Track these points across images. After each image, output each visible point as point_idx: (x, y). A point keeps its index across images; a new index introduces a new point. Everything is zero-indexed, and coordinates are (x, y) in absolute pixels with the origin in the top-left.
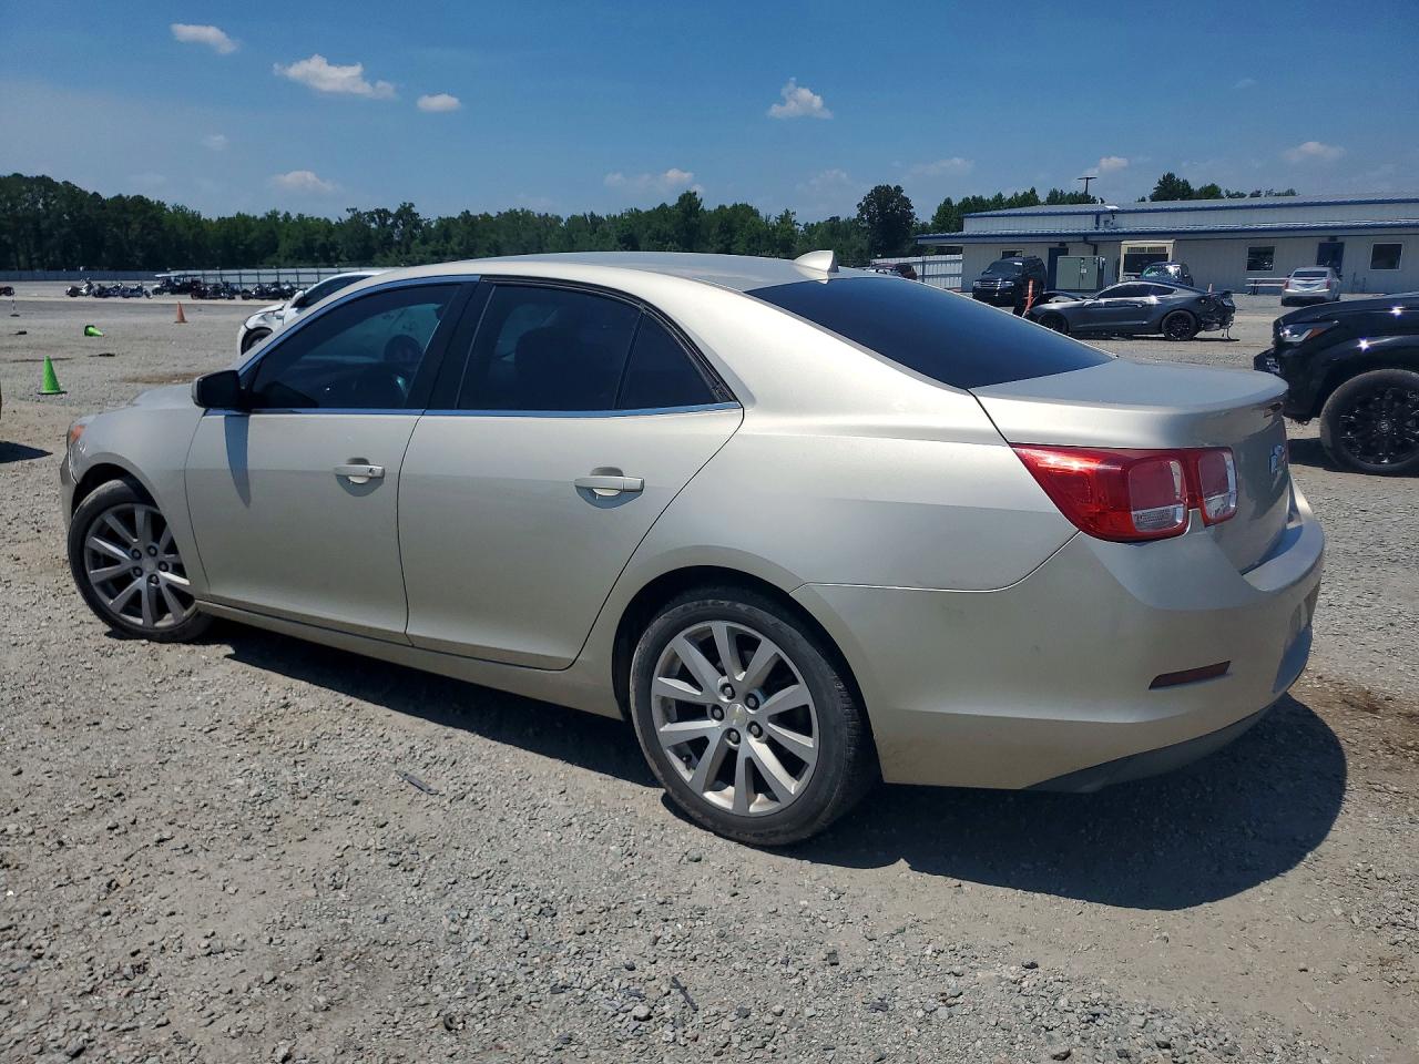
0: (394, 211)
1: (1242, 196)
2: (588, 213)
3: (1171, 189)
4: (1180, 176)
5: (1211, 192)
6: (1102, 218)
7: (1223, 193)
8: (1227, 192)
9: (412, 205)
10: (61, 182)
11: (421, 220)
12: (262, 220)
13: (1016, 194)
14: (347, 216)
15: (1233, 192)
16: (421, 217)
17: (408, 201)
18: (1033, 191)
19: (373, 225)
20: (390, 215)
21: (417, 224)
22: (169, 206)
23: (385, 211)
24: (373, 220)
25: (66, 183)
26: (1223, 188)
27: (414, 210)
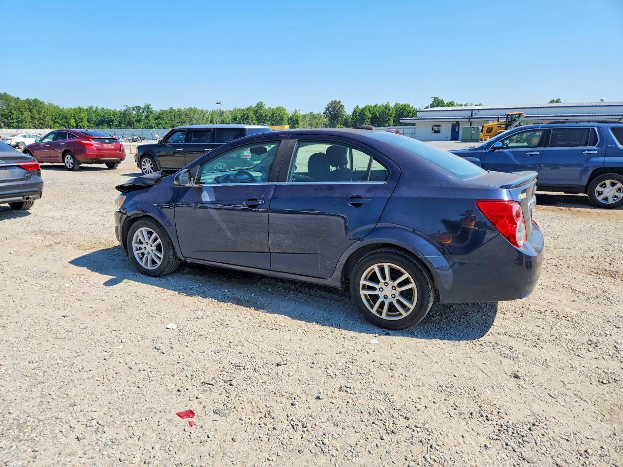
0: (142, 106)
1: (461, 105)
2: (219, 109)
3: (437, 103)
4: (441, 98)
5: (451, 104)
6: (474, 112)
7: (455, 104)
8: (457, 104)
9: (150, 105)
10: (3, 93)
11: (153, 111)
12: (87, 110)
13: (382, 104)
14: (124, 109)
15: (458, 104)
16: (153, 109)
17: (148, 103)
18: (388, 103)
19: (134, 112)
20: (141, 108)
21: (151, 112)
22: (46, 103)
23: (139, 107)
24: (134, 110)
25: (5, 93)
26: (455, 102)
27: (150, 107)
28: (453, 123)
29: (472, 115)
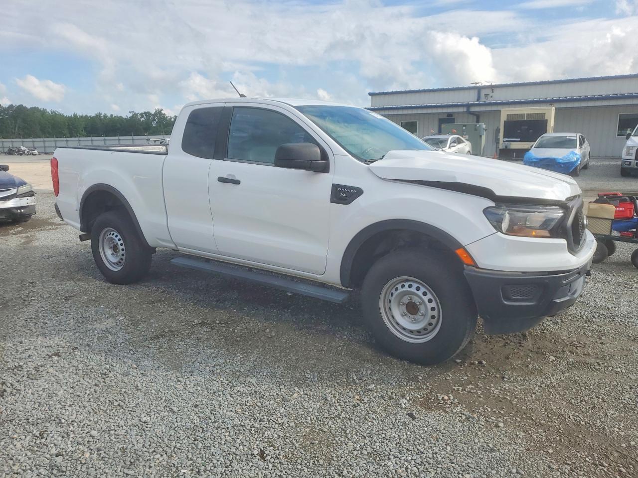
0: (153, 112)
6: (483, 93)
9: (162, 110)
11: (167, 117)
12: (94, 117)
14: (131, 115)
16: (165, 115)
17: (160, 108)
19: (143, 119)
20: (151, 114)
21: (164, 119)
22: (49, 110)
23: (149, 112)
27: (163, 112)
28: (441, 117)
29: (478, 100)
